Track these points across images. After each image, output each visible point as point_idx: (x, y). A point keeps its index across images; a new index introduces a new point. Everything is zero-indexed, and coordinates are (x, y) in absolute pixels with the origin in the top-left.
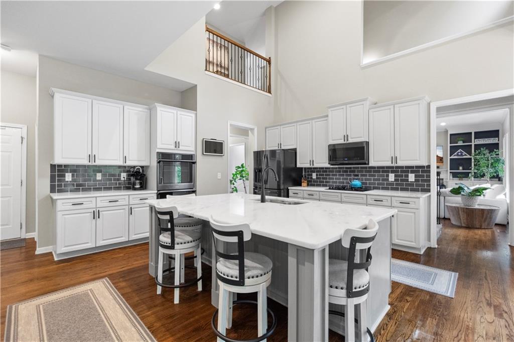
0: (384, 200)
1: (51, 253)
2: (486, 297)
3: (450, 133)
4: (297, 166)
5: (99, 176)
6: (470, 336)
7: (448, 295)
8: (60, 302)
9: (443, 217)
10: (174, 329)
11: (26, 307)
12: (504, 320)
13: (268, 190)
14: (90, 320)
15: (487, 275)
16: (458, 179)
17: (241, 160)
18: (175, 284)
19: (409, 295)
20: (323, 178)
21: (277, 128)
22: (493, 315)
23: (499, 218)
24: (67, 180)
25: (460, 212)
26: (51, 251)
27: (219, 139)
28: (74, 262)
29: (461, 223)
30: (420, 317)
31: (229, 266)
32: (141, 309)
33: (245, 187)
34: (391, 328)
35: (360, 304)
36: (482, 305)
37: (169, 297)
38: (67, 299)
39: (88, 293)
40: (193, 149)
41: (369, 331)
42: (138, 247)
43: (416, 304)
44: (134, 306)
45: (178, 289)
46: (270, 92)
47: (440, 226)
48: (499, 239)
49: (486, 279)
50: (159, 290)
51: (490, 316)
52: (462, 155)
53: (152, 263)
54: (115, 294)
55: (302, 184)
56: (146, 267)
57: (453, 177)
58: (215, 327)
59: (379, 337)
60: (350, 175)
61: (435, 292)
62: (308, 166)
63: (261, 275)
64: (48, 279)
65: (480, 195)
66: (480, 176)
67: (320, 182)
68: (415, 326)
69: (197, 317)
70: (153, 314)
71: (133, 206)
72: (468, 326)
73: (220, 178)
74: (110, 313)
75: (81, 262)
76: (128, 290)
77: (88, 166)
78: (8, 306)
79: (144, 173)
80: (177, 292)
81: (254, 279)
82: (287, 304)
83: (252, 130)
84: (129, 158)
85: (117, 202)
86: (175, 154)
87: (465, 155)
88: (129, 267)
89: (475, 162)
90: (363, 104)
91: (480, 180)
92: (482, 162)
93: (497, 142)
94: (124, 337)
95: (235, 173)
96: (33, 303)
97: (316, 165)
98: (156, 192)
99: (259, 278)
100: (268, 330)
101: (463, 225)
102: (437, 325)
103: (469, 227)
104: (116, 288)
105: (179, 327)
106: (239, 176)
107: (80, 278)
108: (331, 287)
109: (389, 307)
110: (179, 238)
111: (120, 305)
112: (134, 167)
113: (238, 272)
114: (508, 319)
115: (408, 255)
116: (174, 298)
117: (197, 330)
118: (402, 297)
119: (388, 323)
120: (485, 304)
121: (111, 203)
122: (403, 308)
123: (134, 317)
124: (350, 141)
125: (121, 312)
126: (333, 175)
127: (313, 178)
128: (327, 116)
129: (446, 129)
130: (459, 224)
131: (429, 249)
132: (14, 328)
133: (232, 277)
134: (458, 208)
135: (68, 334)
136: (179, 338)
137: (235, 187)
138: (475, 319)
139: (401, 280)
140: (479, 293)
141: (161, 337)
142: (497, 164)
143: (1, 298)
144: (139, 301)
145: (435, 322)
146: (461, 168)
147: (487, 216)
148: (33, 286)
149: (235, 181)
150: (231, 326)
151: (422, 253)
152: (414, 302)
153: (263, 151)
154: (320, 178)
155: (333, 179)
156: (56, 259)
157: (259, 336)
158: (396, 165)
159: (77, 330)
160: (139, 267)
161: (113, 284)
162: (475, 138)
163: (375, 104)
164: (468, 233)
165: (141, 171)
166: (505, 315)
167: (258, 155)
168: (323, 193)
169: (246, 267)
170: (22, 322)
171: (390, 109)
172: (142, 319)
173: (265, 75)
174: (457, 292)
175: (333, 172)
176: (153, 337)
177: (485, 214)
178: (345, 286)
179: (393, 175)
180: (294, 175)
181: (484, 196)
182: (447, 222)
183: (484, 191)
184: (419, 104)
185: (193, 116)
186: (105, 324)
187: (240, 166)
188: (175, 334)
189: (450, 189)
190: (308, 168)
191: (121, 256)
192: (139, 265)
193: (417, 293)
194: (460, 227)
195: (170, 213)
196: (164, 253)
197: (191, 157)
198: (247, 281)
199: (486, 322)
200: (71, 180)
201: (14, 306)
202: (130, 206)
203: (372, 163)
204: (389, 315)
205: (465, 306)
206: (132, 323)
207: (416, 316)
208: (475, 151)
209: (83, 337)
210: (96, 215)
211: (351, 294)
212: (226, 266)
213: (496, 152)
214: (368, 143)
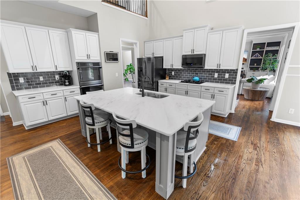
0: (210, 90)
1: (23, 124)
2: (252, 140)
3: (253, 43)
4: (164, 68)
5: (41, 79)
6: (240, 160)
7: (235, 140)
8: (35, 155)
9: (241, 94)
10: (99, 165)
11: (17, 158)
12: (257, 151)
13: (146, 82)
14: (55, 163)
15: (255, 128)
16: (253, 71)
17: (129, 62)
18: (98, 143)
19: (216, 141)
20: (178, 75)
21: (152, 43)
22: (253, 149)
23: (268, 95)
24: (21, 82)
25: (250, 92)
26: (22, 123)
27: (115, 51)
28: (37, 130)
29: (249, 98)
30: (219, 152)
31: (126, 139)
32: (81, 156)
33: (133, 78)
34: (205, 158)
35: (191, 155)
36: (249, 144)
37: (95, 148)
38: (39, 152)
39: (50, 148)
40: (99, 58)
41: (194, 163)
42: (74, 119)
43: (219, 145)
44: (77, 154)
45: (99, 145)
46: (146, 16)
47: (238, 100)
48: (265, 107)
49: (254, 130)
50: (89, 145)
51: (251, 150)
52: (257, 57)
53: (83, 130)
54: (65, 148)
55: (166, 78)
56: (80, 131)
57: (250, 70)
58: (120, 165)
59: (199, 163)
60: (193, 73)
61: (229, 138)
62: (170, 67)
63: (143, 143)
64: (25, 141)
65: (261, 83)
66: (264, 69)
67: (176, 77)
68: (216, 157)
69: (111, 158)
70: (87, 158)
71: (66, 97)
72: (240, 155)
73: (117, 76)
74: (64, 159)
75: (41, 130)
76: (72, 145)
77: (33, 73)
78: (7, 158)
79: (70, 75)
80: (99, 147)
81: (139, 145)
82: (156, 149)
83: (136, 43)
84: (58, 66)
85: (56, 95)
86: (88, 63)
87: (259, 57)
88: (70, 132)
89: (264, 61)
90: (205, 29)
91: (264, 72)
92: (268, 61)
93: (278, 49)
94: (74, 171)
95: (126, 69)
96: (20, 155)
97: (174, 67)
98: (79, 87)
99: (142, 144)
100: (146, 166)
101: (250, 99)
102: (227, 156)
103: (252, 100)
104: (65, 145)
105: (102, 164)
106: (129, 71)
107: (43, 140)
108: (177, 148)
109: (206, 148)
110: (97, 120)
111: (69, 154)
112: (63, 71)
113: (130, 142)
114: (258, 151)
115: (219, 118)
116: (97, 149)
117: (111, 165)
118: (213, 142)
119: (204, 156)
120: (250, 143)
121: (53, 95)
122: (212, 148)
123: (78, 160)
124: (195, 53)
125: (70, 158)
126: (184, 73)
127: (173, 74)
128: (182, 36)
129: (252, 40)
130: (248, 98)
131: (230, 114)
132: (14, 170)
133: (127, 144)
134: (249, 90)
135: (44, 172)
136: (102, 170)
137: (127, 78)
138: (244, 151)
139: (213, 132)
140: (249, 138)
141: (93, 170)
142: (275, 63)
143: (1, 154)
144: (79, 152)
145: (226, 154)
146: (255, 64)
147: (262, 94)
148: (18, 146)
149: (127, 75)
150: (128, 162)
151: (226, 117)
152: (218, 144)
153: (143, 58)
154: (176, 75)
155: (184, 75)
156: (26, 129)
157: (142, 169)
158: (219, 69)
159: (49, 169)
160: (76, 131)
161: (63, 142)
162: (267, 47)
163: (212, 29)
164: (251, 104)
165: (68, 74)
166: (258, 149)
167: (140, 60)
168: (177, 85)
169: (135, 139)
170: (17, 167)
171: (220, 33)
172: (82, 161)
173: (143, 3)
174: (239, 138)
175: (184, 71)
176: (89, 170)
177: (262, 93)
178: (184, 148)
179: (217, 74)
180: (161, 73)
181: (263, 83)
182: (242, 96)
183: (264, 81)
184: (238, 31)
185: (97, 36)
186: (63, 165)
187: (129, 65)
188: (100, 168)
189: (247, 79)
190: (170, 69)
191: (64, 125)
192: (76, 130)
193: (220, 139)
194: (248, 100)
195: (90, 108)
196: (89, 128)
197: (98, 64)
198: (135, 146)
199: (249, 152)
200: (24, 82)
201: (10, 158)
202: (65, 97)
203: (207, 67)
204: (205, 152)
205: (241, 145)
206: (77, 164)
207: (218, 152)
208: (265, 55)
209: (53, 173)
210: (45, 103)
211: (186, 151)
212: (124, 139)
213: (276, 56)
214: (205, 55)
